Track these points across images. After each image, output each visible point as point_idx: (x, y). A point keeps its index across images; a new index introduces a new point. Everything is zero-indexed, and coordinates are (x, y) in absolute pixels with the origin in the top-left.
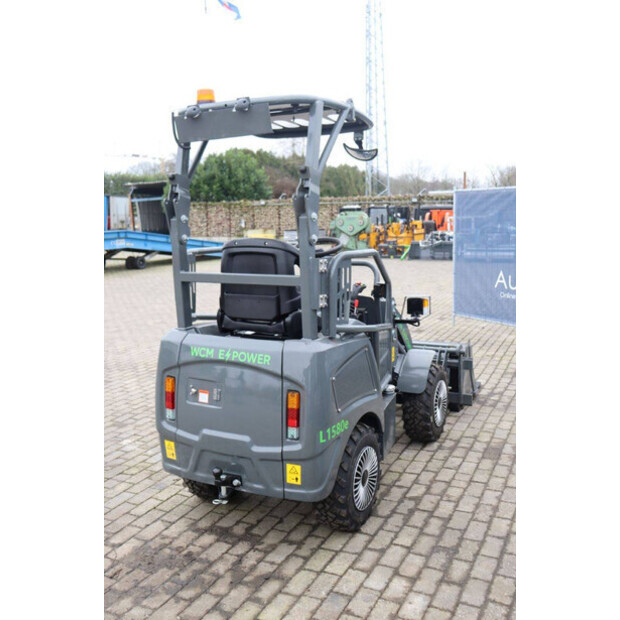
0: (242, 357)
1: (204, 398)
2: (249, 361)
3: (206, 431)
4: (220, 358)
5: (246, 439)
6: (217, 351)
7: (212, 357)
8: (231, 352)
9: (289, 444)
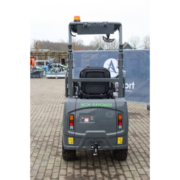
0: (102, 105)
1: (87, 120)
2: (104, 106)
3: (88, 131)
4: (93, 106)
5: (104, 131)
6: (92, 104)
7: (90, 106)
8: (97, 104)
9: (119, 131)
